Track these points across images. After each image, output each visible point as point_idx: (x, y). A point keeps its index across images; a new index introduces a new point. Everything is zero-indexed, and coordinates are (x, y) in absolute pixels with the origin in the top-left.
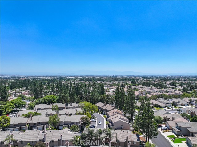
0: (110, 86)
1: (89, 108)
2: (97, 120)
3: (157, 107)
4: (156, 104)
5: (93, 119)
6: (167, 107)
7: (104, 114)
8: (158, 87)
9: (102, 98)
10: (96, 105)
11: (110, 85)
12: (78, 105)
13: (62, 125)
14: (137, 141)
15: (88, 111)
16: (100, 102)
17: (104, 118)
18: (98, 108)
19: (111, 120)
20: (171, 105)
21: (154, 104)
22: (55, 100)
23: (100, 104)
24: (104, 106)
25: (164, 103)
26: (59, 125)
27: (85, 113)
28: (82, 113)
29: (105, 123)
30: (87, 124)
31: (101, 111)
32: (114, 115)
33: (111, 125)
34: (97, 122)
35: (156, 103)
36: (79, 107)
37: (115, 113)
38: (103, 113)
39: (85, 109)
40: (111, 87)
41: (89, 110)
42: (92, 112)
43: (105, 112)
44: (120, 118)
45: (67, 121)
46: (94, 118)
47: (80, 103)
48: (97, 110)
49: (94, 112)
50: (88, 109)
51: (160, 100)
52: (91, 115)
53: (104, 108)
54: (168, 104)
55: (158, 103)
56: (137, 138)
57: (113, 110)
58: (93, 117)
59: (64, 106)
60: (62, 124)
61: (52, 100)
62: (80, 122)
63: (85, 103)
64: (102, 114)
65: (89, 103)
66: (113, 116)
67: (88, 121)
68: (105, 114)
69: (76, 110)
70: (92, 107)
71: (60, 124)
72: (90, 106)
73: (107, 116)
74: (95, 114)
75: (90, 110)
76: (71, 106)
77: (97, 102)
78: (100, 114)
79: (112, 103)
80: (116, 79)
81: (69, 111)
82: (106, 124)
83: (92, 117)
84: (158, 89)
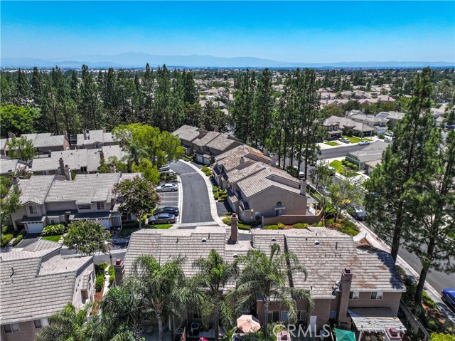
0: (204, 88)
1: (150, 144)
2: (180, 186)
3: (350, 135)
4: (346, 128)
5: (167, 181)
6: (376, 134)
7: (203, 164)
8: (329, 89)
9: (192, 113)
10: (175, 133)
11: (204, 85)
12: (108, 137)
13: (39, 218)
14: (395, 290)
15: (145, 156)
16: (185, 126)
17: (203, 174)
18: (182, 144)
19: (235, 184)
20: (387, 128)
21: (342, 127)
22: (25, 121)
23: (187, 133)
24: (200, 137)
25: (368, 124)
26: (25, 218)
27: (137, 164)
28: (126, 163)
29: (211, 195)
30: (145, 207)
31: (193, 152)
32: (242, 165)
33: (237, 204)
34: (181, 191)
35: (348, 125)
36: (115, 143)
37: (246, 160)
38: (199, 158)
39: (133, 150)
40: (210, 91)
41: (149, 151)
42: (161, 157)
43: (205, 155)
44: (272, 178)
45: (58, 199)
46: (172, 179)
47: (117, 130)
48: (180, 149)
49: (170, 159)
50: (147, 147)
51: (353, 117)
52: (159, 168)
53: (200, 143)
54: (378, 127)
55: (353, 125)
56: (387, 274)
57: (236, 149)
58: (168, 174)
59: (60, 140)
60: (38, 212)
61: (13, 122)
62: (112, 200)
63: (134, 130)
64: (195, 161)
65: (151, 128)
66: (239, 168)
67: (146, 197)
68: (207, 161)
69: (102, 156)
70: (160, 141)
71: (29, 215)
72: (154, 139)
73: (216, 169)
74: (173, 163)
75: (152, 153)
76: (86, 142)
77: (178, 127)
78: (189, 163)
79: (222, 129)
80: (216, 74)
81: (74, 159)
82: (216, 199)
83: (161, 175)
84: (328, 92)
